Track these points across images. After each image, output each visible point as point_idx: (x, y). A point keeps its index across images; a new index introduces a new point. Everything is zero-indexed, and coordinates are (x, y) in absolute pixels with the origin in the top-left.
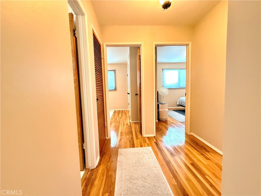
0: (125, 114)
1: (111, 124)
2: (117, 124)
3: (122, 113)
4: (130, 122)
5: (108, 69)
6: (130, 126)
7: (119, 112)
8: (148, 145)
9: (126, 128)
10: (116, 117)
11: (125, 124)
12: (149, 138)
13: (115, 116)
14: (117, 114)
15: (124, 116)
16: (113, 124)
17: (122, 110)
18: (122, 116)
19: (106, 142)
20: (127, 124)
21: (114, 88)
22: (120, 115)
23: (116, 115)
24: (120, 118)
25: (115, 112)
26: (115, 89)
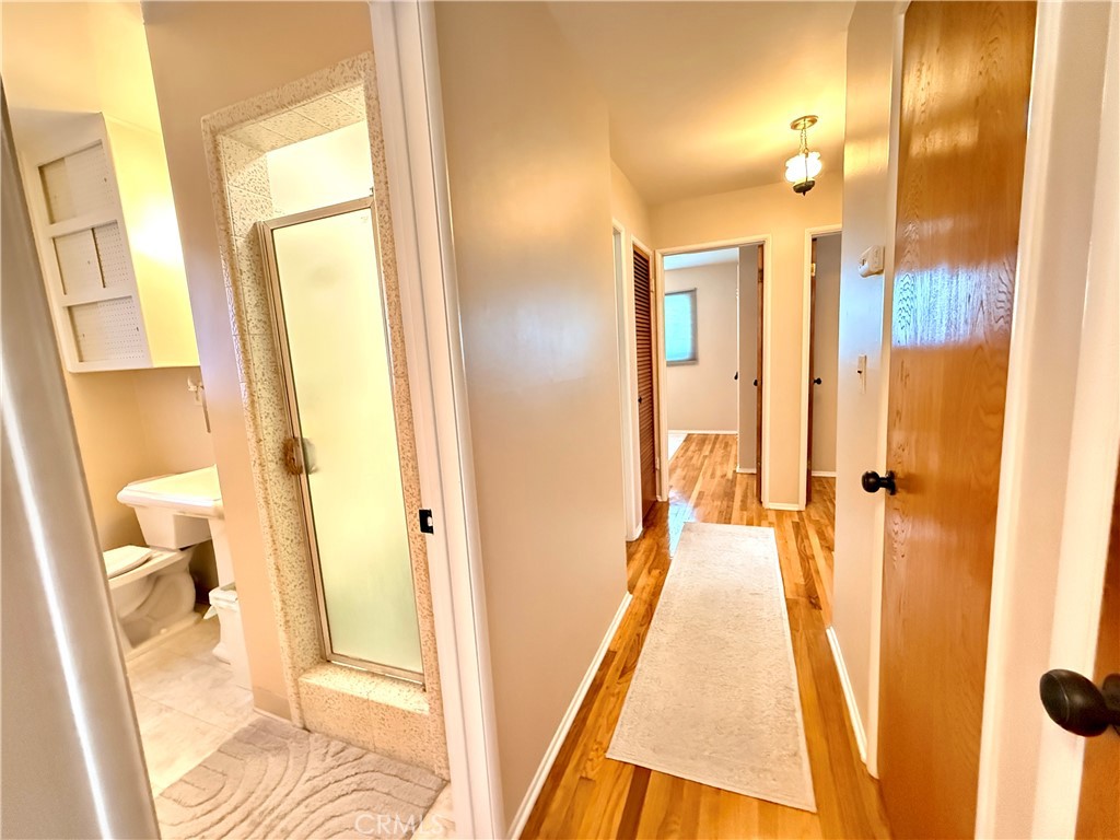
0: (727, 445)
1: (672, 471)
2: (692, 474)
3: (714, 443)
4: (735, 471)
5: (667, 291)
6: (733, 482)
7: (703, 439)
9: (719, 484)
10: (689, 453)
11: (718, 473)
13: (687, 450)
14: (694, 444)
15: (719, 452)
16: (679, 472)
17: (718, 435)
18: (711, 451)
20: (724, 476)
21: (687, 356)
22: (707, 449)
23: (693, 447)
24: (705, 457)
25: (689, 438)
26: (694, 359)
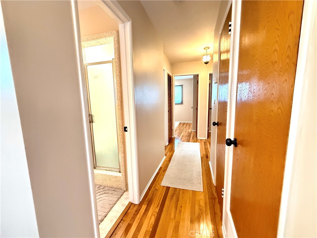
0: (190, 125)
1: (176, 131)
2: (181, 131)
3: (187, 125)
4: (191, 131)
5: (176, 85)
6: (191, 133)
7: (184, 124)
8: (199, 142)
9: (187, 134)
10: (180, 127)
11: (187, 131)
12: (201, 140)
13: (180, 126)
15: (188, 127)
16: (178, 131)
17: (187, 123)
18: (186, 126)
19: (172, 138)
20: (189, 132)
21: (180, 102)
23: (181, 125)
24: (184, 128)
25: (180, 123)
26: (182, 103)
